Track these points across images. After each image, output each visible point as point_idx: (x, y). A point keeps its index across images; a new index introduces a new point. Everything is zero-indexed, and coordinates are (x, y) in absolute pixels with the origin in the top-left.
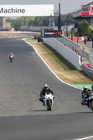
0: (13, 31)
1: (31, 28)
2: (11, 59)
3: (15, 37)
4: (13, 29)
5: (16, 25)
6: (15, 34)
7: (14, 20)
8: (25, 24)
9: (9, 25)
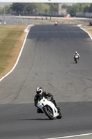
0: (68, 17)
1: (87, 14)
2: (75, 59)
3: (70, 23)
4: (69, 15)
5: (72, 12)
6: (71, 21)
7: (70, 7)
8: (80, 10)
9: (64, 11)
